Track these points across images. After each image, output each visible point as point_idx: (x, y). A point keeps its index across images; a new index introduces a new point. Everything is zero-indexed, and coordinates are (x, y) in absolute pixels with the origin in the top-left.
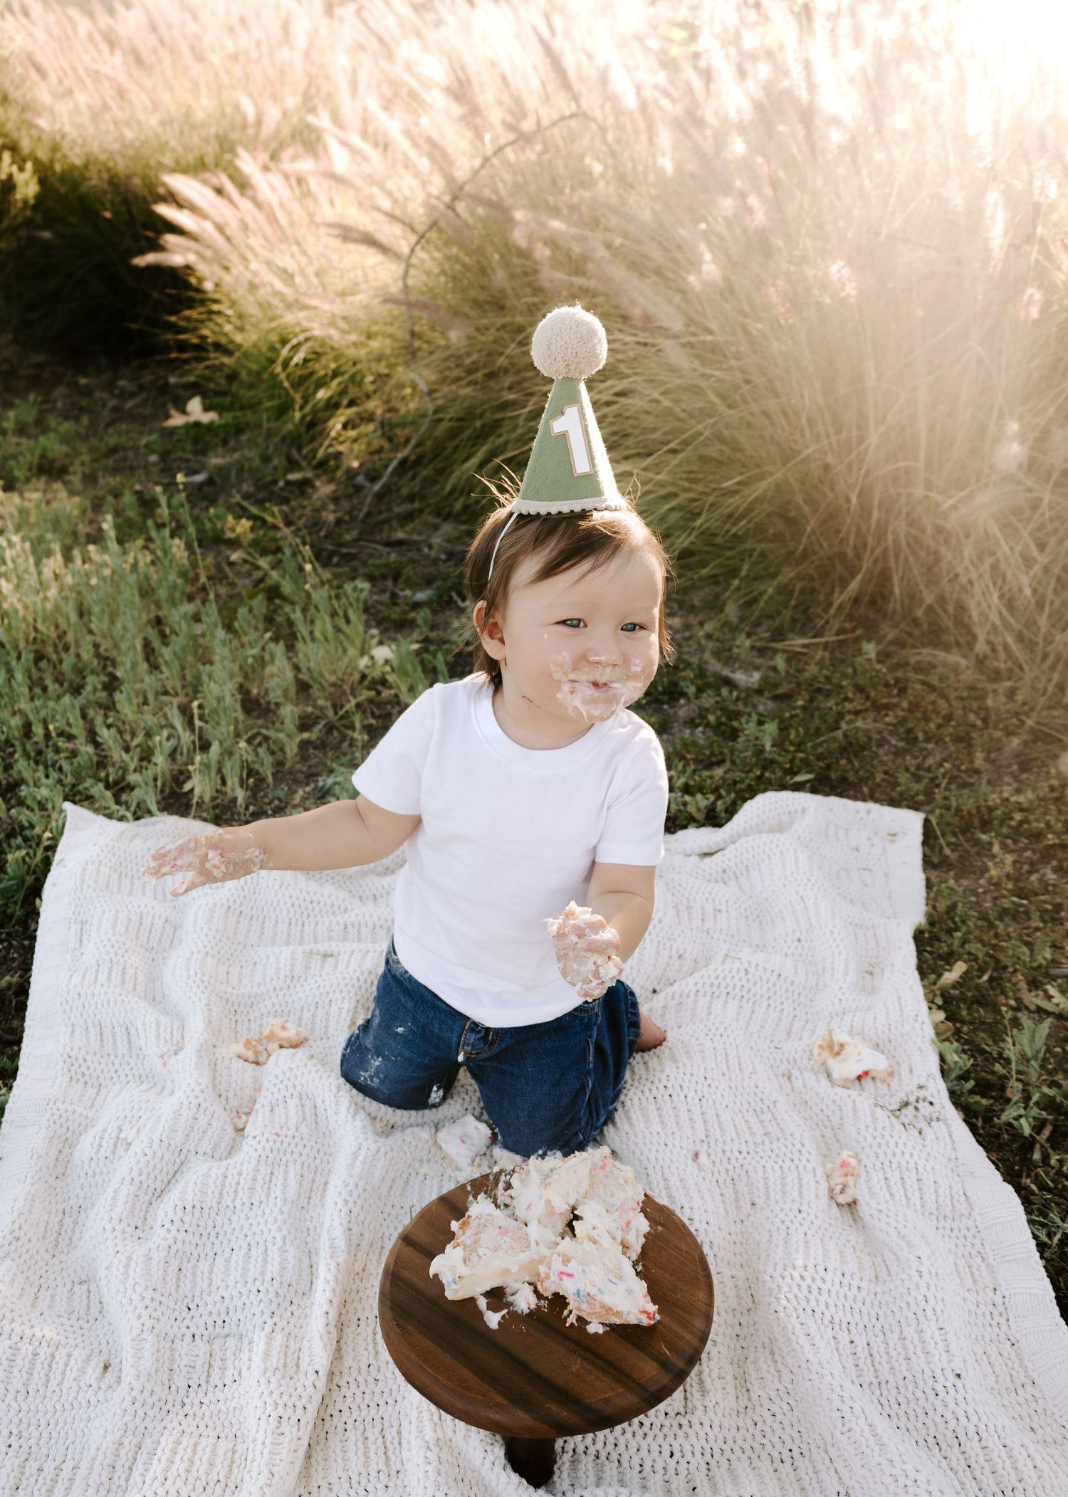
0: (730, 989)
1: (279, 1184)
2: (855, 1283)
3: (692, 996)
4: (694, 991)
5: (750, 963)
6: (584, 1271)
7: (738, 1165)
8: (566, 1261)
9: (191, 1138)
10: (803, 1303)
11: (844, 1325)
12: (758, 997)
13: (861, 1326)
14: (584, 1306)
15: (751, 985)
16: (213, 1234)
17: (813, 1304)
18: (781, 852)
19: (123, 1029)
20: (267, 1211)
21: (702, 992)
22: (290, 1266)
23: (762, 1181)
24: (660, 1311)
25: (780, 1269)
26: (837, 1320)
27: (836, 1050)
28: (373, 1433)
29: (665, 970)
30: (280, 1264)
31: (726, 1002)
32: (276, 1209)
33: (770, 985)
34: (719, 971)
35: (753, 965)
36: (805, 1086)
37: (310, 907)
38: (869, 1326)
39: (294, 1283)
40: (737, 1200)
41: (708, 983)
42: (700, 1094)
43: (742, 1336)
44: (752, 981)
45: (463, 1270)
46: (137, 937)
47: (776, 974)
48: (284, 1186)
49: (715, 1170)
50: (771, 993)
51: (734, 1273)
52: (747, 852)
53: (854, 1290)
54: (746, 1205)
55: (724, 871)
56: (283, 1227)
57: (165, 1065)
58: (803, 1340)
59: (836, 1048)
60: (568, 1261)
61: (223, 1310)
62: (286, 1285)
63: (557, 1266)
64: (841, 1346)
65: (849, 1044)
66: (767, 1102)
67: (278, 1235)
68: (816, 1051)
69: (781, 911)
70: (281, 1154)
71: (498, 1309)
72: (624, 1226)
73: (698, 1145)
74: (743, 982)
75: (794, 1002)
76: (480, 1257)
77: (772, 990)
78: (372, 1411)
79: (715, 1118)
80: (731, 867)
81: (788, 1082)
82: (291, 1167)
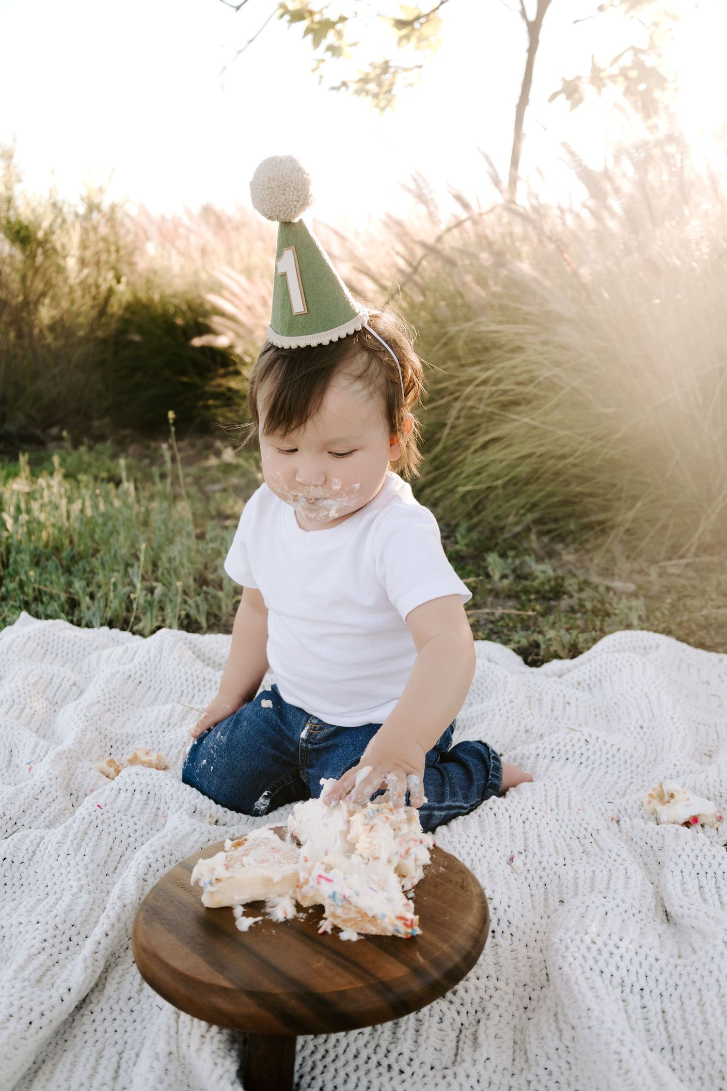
0: (569, 755)
1: (91, 844)
2: (652, 954)
3: (532, 759)
4: (534, 754)
5: (590, 735)
6: (345, 878)
7: (552, 872)
8: (329, 868)
9: (27, 814)
10: (591, 962)
11: (636, 989)
12: (596, 765)
13: (656, 993)
14: (339, 911)
15: (590, 753)
16: (18, 884)
17: (601, 964)
18: (631, 665)
19: (7, 751)
20: (72, 863)
21: (542, 755)
22: (78, 909)
23: (572, 881)
24: (421, 924)
25: (570, 933)
26: (628, 984)
27: (665, 797)
28: (111, 1052)
29: (512, 741)
30: (69, 906)
31: (564, 765)
32: (81, 864)
33: (609, 756)
34: (560, 739)
35: (594, 737)
36: (632, 827)
38: (666, 995)
39: (77, 924)
40: (546, 900)
41: (549, 748)
42: (524, 817)
43: (530, 1008)
44: (591, 751)
45: (222, 873)
46: (45, 691)
47: (615, 748)
48: (94, 850)
49: (529, 876)
50: (609, 763)
52: (601, 666)
53: (651, 960)
54: (554, 903)
55: (579, 684)
56: (83, 878)
57: (30, 770)
58: (585, 989)
59: (667, 798)
60: (331, 869)
62: (69, 924)
63: (319, 870)
64: (630, 1008)
65: (678, 792)
66: (590, 830)
67: (75, 884)
68: (647, 799)
69: (627, 708)
70: (99, 821)
71: (255, 917)
72: (403, 853)
73: (516, 854)
74: (584, 750)
75: (632, 772)
76: (243, 865)
77: (611, 760)
78: (118, 1035)
79: (536, 836)
80: (585, 681)
81: (616, 825)
82: (104, 834)
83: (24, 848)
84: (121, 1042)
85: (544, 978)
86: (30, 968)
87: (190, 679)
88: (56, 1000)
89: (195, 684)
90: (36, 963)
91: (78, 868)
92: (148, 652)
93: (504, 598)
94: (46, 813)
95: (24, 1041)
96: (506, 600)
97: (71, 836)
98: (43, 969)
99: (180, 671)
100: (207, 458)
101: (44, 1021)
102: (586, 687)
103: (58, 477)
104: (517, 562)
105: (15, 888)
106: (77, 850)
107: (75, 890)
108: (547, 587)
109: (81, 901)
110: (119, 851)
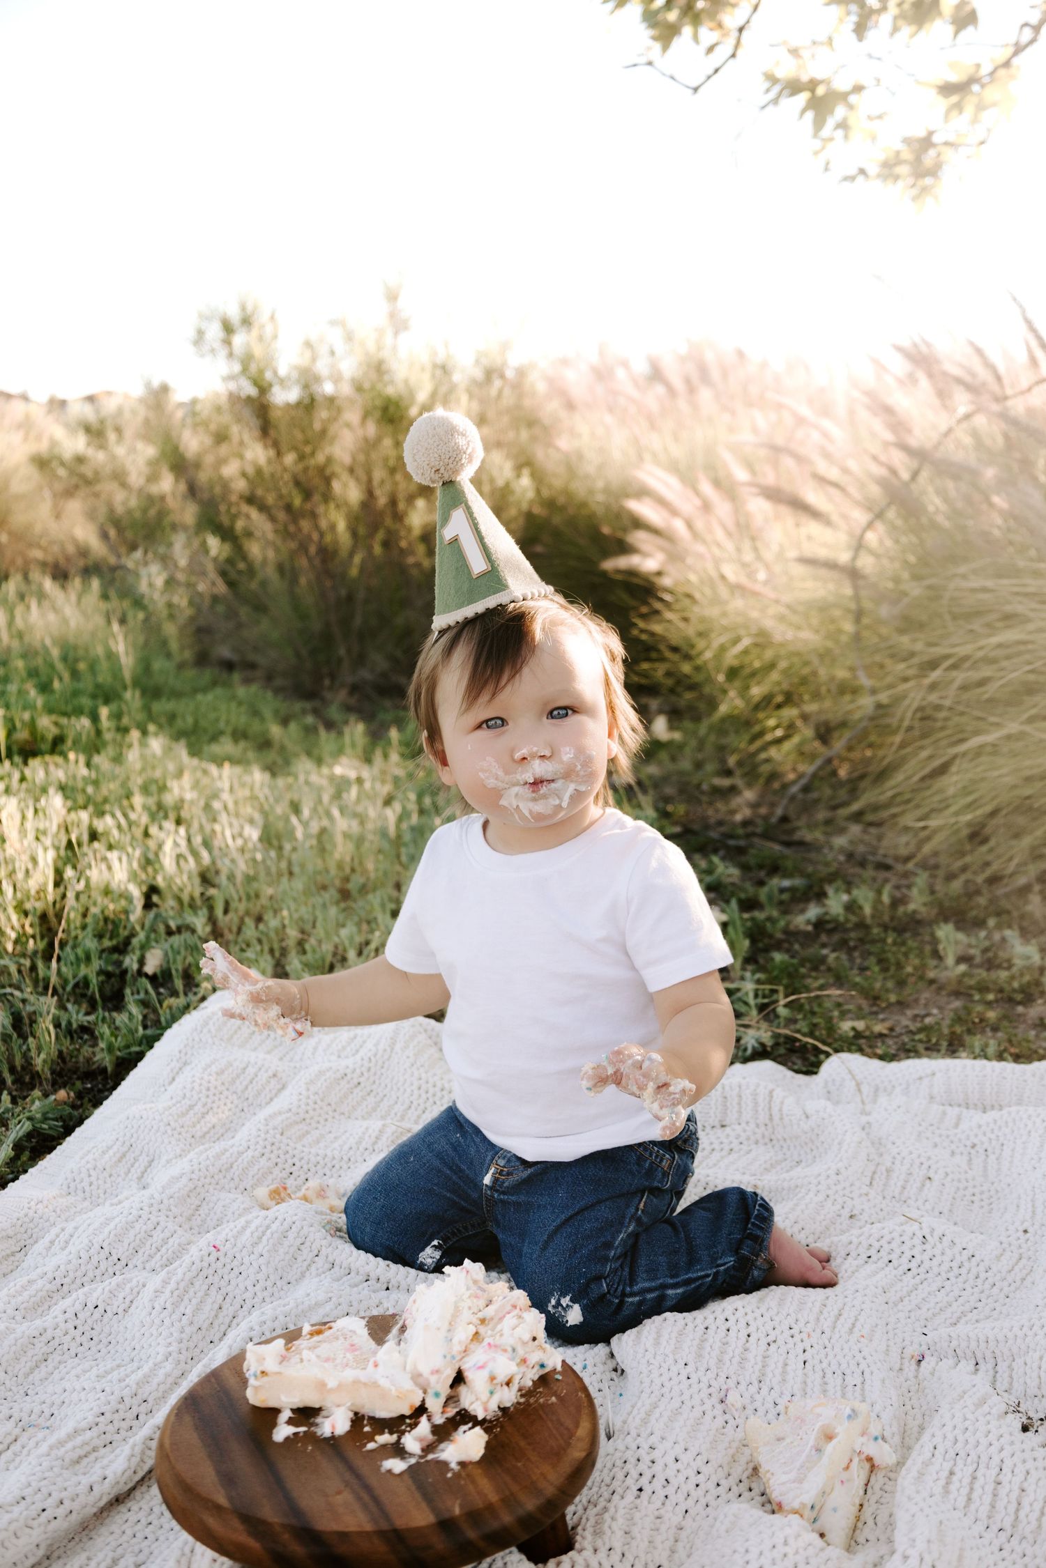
0: (893, 1257)
1: (194, 1301)
5: (933, 1230)
12: (930, 1275)
15: (926, 1257)
16: (105, 1341)
20: (167, 1322)
21: (854, 1253)
30: (146, 1376)
31: (884, 1269)
32: (177, 1325)
33: (955, 1265)
34: (886, 1231)
35: (937, 1233)
36: (933, 1373)
39: (150, 1400)
41: (866, 1243)
42: (771, 1338)
44: (929, 1253)
45: (271, 1365)
47: (967, 1253)
48: (198, 1309)
50: (951, 1275)
56: (175, 1344)
61: (58, 1402)
62: (139, 1398)
66: (863, 1367)
67: (163, 1350)
70: (211, 1271)
71: (297, 1425)
74: (916, 1252)
75: (982, 1292)
76: (302, 1360)
77: (956, 1271)
78: (146, 1543)
80: (982, 1143)
81: (914, 1366)
82: (213, 1289)
83: (121, 1296)
84: (146, 1551)
86: (69, 1446)
87: (424, 1087)
88: (83, 1489)
89: (429, 1095)
90: (79, 1440)
91: (172, 1330)
92: (376, 1045)
93: (949, 995)
94: (163, 1250)
95: (28, 1530)
96: (952, 998)
97: (172, 1285)
98: (87, 1448)
99: (412, 1075)
101: (61, 1512)
102: (982, 1151)
104: (997, 936)
105: (101, 1346)
106: (176, 1305)
107: (160, 1358)
108: (1016, 985)
109: (162, 1373)
110: (231, 1311)
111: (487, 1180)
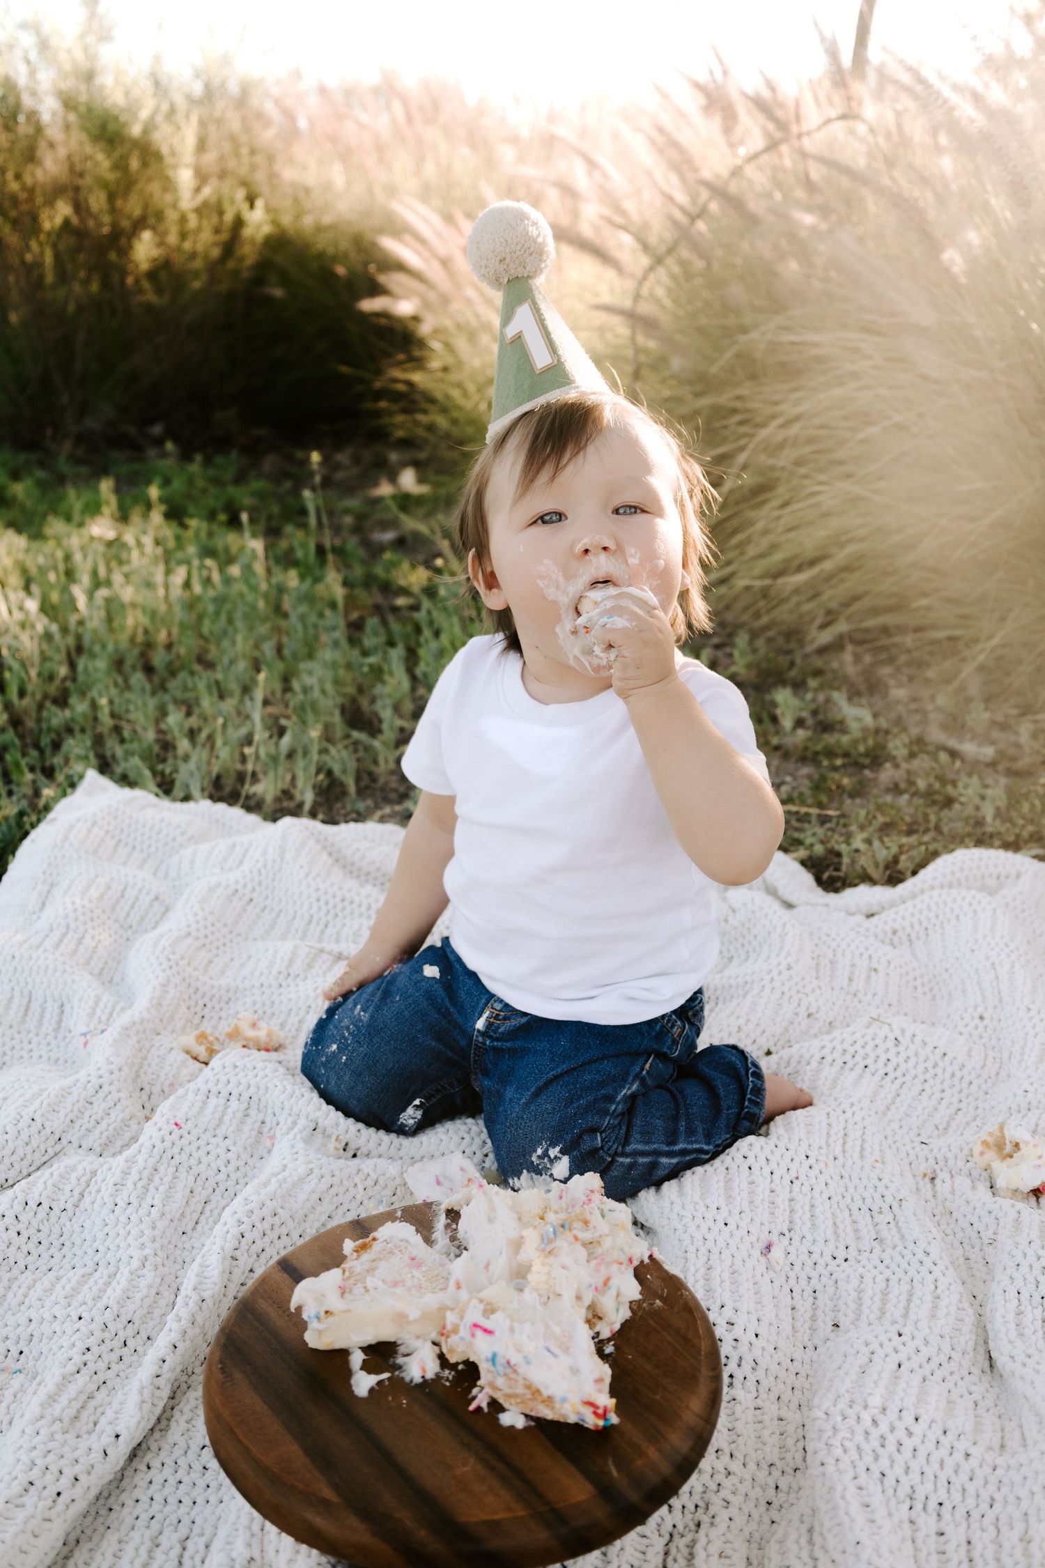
0: (869, 1062)
1: (162, 1189)
2: (961, 1446)
3: (814, 1064)
4: (817, 1057)
5: (903, 1031)
6: (512, 1330)
7: (826, 1273)
8: (490, 1310)
9: (77, 1125)
10: (868, 1459)
11: (932, 1505)
12: (907, 1078)
13: (961, 1512)
14: (500, 1382)
15: (901, 1059)
16: (57, 1244)
17: (884, 1463)
18: (975, 911)
19: (56, 1005)
20: (134, 1218)
21: (829, 1059)
22: (138, 1296)
23: (854, 1295)
24: (619, 1409)
25: (842, 1405)
26: (920, 1496)
27: (1006, 1149)
28: (170, 1539)
29: (786, 1029)
30: (125, 1291)
31: (861, 1076)
32: (147, 1220)
33: (929, 1065)
34: (858, 1035)
35: (908, 1034)
36: (953, 1192)
37: (340, 906)
38: (976, 1515)
39: (136, 1319)
40: (814, 1318)
41: (839, 1049)
42: (793, 1174)
43: (776, 1504)
44: (903, 1055)
45: (334, 1302)
46: (114, 909)
47: (939, 1052)
48: (168, 1197)
49: (792, 1275)
50: (928, 1076)
51: (783, 1413)
52: (929, 910)
53: (959, 1456)
54: (825, 1328)
55: (894, 932)
56: (148, 1244)
57: (86, 1044)
58: (855, 1508)
59: (1008, 1148)
60: (493, 1311)
61: (25, 1336)
62: (124, 1319)
63: (474, 1314)
64: (920, 1536)
65: (1027, 1143)
66: (889, 1199)
67: (136, 1254)
68: (978, 1148)
69: (963, 982)
70: (176, 1149)
71: (377, 1373)
72: (600, 1285)
73: (774, 1237)
74: (891, 1055)
75: (961, 1091)
76: (367, 1290)
77: (932, 1071)
78: (183, 1509)
79: (807, 1208)
80: (904, 928)
81: (929, 1186)
82: (183, 1173)
83: (68, 1188)
84: (186, 1521)
85: (800, 1454)
86: (64, 1400)
87: (323, 898)
88: (96, 1456)
89: (330, 906)
90: (72, 1389)
91: (143, 1226)
92: (264, 854)
93: (797, 761)
94: (104, 1124)
95: (48, 1525)
96: (799, 765)
97: (134, 1176)
98: (83, 1397)
99: (309, 886)
100: (376, 484)
101: (78, 1491)
102: (904, 937)
103: (157, 517)
104: (821, 697)
105: (52, 1251)
106: (141, 1198)
107: (135, 1263)
108: (862, 749)
109: (143, 1283)
110: (204, 1195)
111: (480, 1024)
